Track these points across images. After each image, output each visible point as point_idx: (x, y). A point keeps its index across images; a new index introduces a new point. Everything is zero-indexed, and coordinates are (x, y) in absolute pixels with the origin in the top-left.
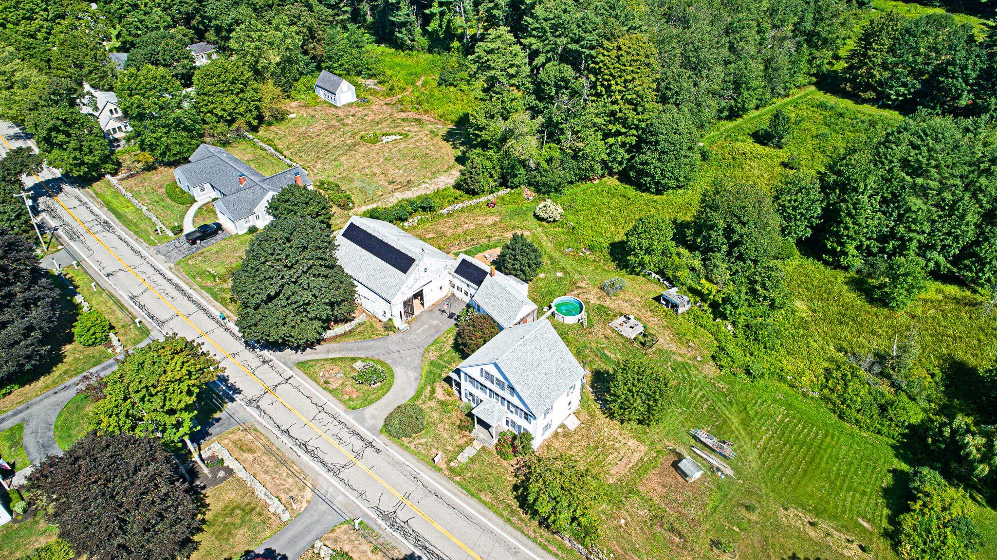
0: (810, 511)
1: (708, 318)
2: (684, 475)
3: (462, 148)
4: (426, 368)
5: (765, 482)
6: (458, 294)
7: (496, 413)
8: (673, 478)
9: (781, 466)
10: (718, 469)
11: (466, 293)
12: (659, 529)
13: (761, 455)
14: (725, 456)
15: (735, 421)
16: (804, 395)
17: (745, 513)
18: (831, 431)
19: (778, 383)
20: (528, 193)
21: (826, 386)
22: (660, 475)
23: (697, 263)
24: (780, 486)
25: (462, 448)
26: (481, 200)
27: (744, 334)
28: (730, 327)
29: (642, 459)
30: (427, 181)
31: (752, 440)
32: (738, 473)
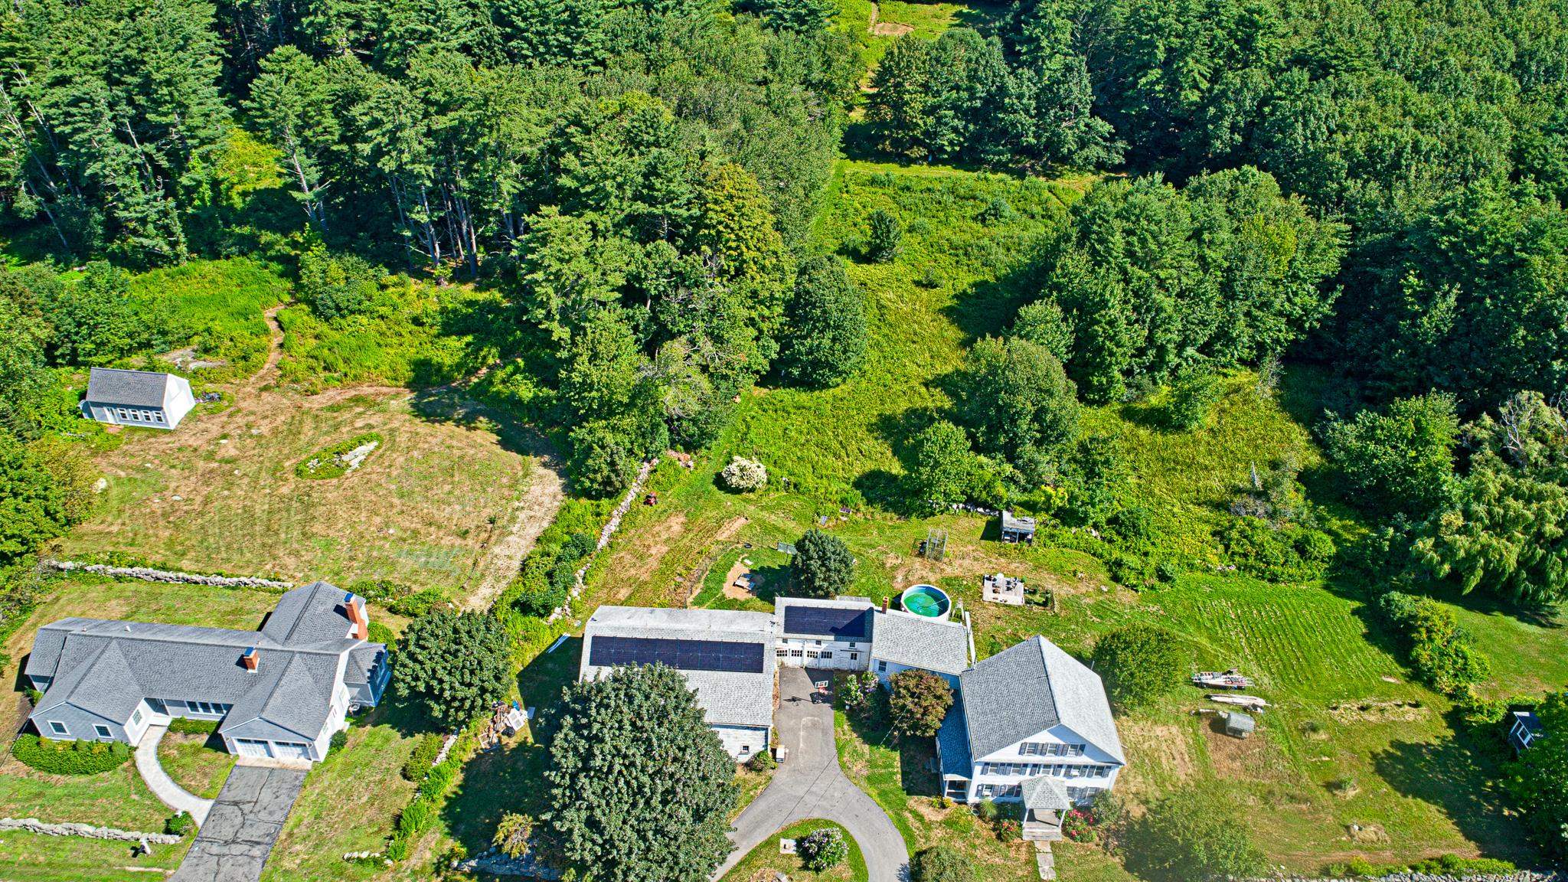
0: (1348, 697)
1: (1062, 532)
2: (1237, 733)
6: (793, 661)
8: (1231, 745)
10: (1255, 706)
11: (813, 655)
12: (1280, 807)
13: (1260, 665)
14: (1240, 688)
15: (1204, 641)
16: (1224, 574)
17: (1314, 737)
18: (1279, 600)
19: (1193, 575)
22: (1217, 748)
23: (1008, 468)
24: (1306, 688)
25: (1032, 862)
26: (630, 499)
27: (1119, 533)
28: (1095, 533)
29: (1187, 743)
30: (516, 504)
31: (1237, 653)
32: (1265, 697)
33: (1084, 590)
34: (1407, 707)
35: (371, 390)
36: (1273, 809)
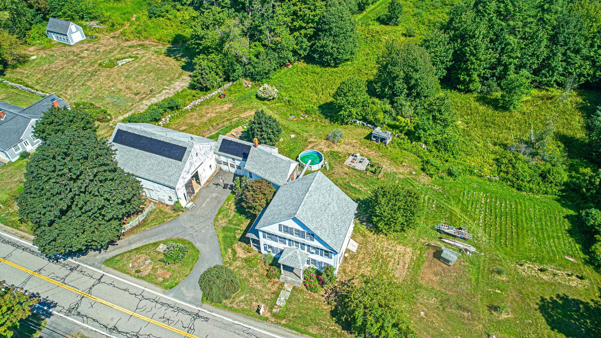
0: (535, 261)
1: (408, 144)
2: (446, 261)
3: (183, 60)
4: (221, 235)
5: (498, 249)
6: (225, 168)
7: (299, 258)
8: (439, 266)
9: (501, 235)
10: (466, 250)
11: (232, 166)
12: (450, 310)
13: (485, 230)
14: (464, 239)
15: (457, 210)
16: (490, 180)
17: (498, 277)
18: (518, 200)
19: (470, 177)
20: (246, 83)
21: (501, 171)
22: (430, 266)
23: (388, 107)
24: (508, 249)
25: (277, 294)
26: (213, 94)
27: (436, 148)
28: (424, 146)
29: (412, 259)
30: (166, 87)
31: (474, 221)
32: (478, 248)
33: (402, 171)
34: (574, 277)
35: (148, 43)
36: (444, 309)
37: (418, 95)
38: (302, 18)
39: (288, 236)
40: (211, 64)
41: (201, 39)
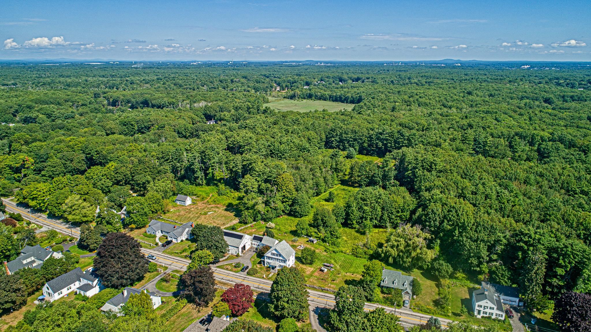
1: (321, 243)
3: (234, 213)
4: (252, 262)
5: (341, 270)
6: (254, 245)
9: (344, 267)
11: (256, 245)
14: (332, 267)
16: (348, 254)
17: (338, 275)
18: (355, 260)
19: (341, 253)
20: (262, 222)
21: (352, 252)
22: (318, 272)
23: (316, 230)
26: (249, 225)
28: (327, 244)
29: (313, 271)
35: (219, 206)
36: (318, 280)
37: (327, 226)
38: (287, 198)
39: (273, 257)
40: (250, 214)
41: (246, 204)
